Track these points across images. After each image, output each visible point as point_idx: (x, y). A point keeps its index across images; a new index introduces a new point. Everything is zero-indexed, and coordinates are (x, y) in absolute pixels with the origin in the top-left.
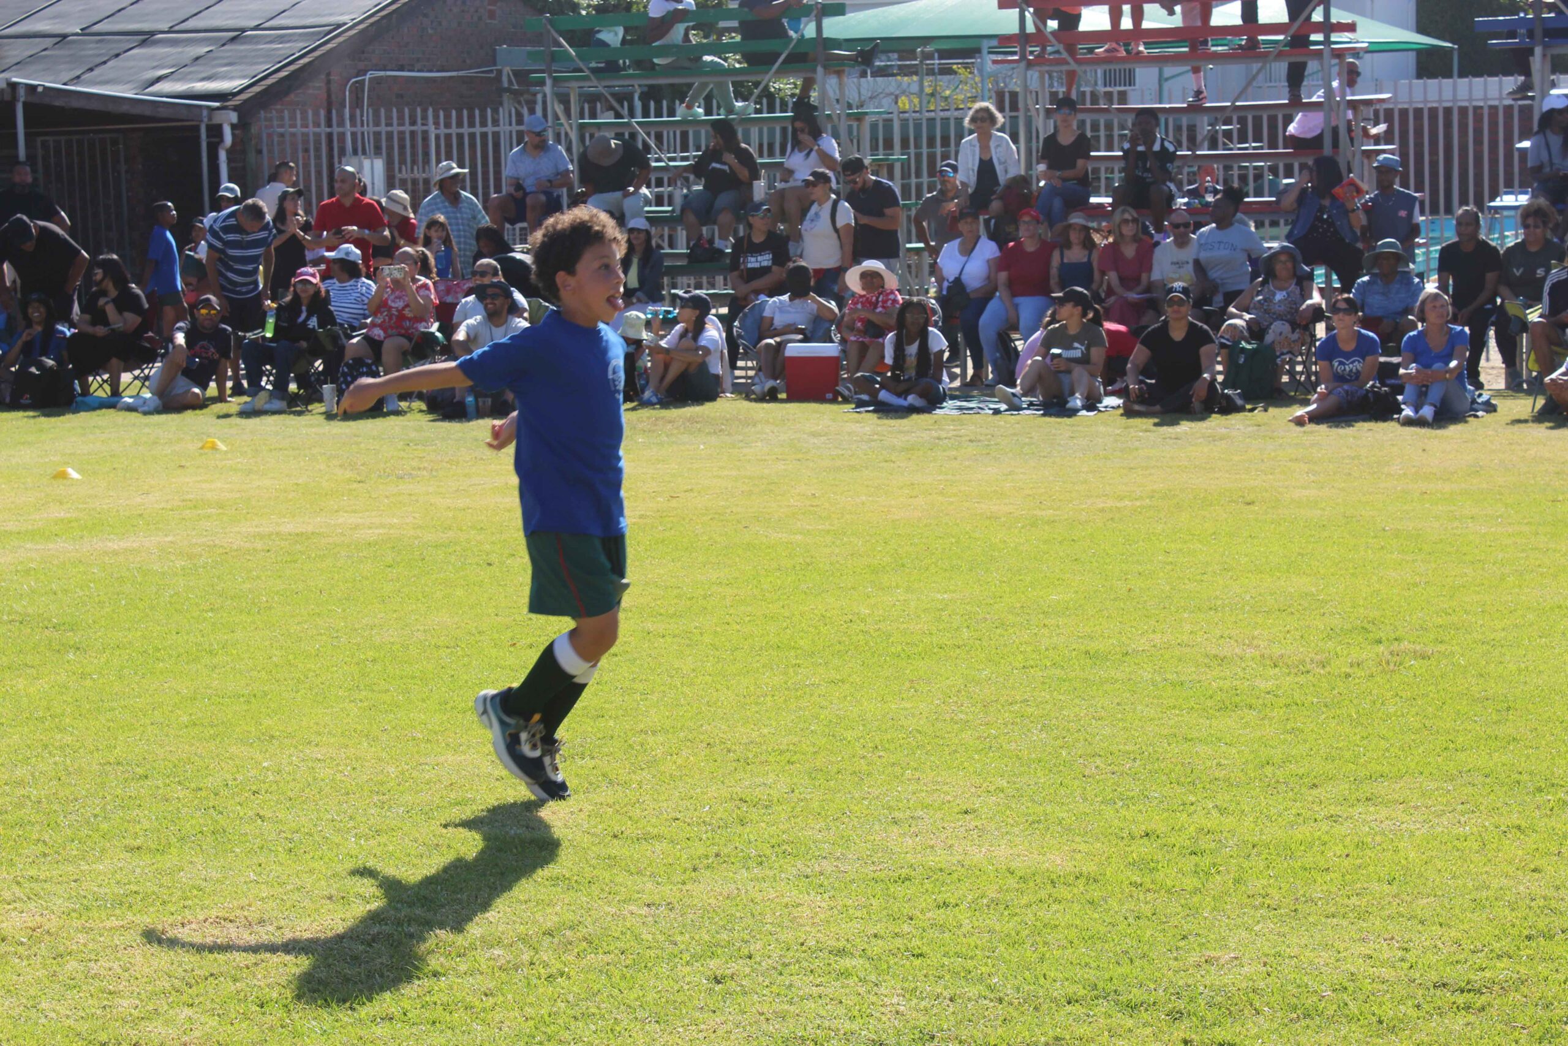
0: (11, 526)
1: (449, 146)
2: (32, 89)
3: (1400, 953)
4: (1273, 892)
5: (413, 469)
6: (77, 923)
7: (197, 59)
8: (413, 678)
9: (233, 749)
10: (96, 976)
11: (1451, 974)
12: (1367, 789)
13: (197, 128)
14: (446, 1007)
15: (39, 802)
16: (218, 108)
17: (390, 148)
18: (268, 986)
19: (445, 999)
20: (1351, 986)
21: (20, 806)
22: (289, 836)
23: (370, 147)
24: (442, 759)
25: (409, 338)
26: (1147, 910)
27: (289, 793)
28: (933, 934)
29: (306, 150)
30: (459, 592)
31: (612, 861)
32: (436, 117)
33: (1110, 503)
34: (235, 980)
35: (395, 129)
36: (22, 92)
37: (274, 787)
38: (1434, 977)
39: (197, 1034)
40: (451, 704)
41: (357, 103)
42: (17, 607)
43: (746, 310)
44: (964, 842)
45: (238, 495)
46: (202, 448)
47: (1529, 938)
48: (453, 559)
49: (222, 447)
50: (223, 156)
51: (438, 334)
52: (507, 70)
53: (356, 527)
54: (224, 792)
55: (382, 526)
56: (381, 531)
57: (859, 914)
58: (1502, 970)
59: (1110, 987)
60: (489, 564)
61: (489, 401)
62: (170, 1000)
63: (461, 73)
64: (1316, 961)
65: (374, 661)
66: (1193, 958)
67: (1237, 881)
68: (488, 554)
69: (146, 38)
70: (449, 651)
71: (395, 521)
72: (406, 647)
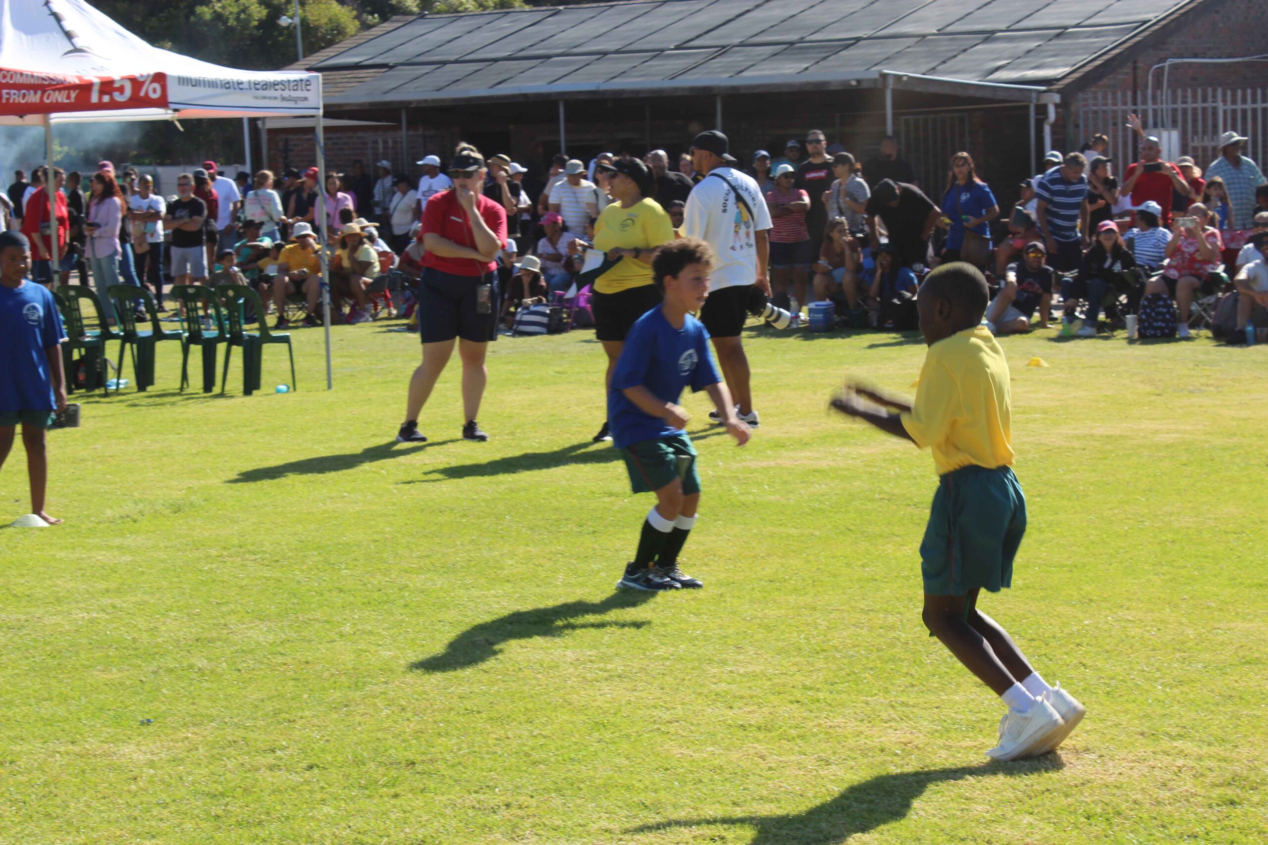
1: (1234, 120)
2: (899, 78)
5: (1202, 385)
6: (940, 742)
7: (1029, 51)
8: (1207, 557)
9: (1060, 609)
13: (1027, 108)
14: (1242, 830)
15: (907, 643)
16: (1044, 92)
17: (1185, 121)
18: (1093, 802)
19: (1241, 824)
21: (893, 646)
22: (1107, 682)
23: (1168, 121)
24: (1233, 625)
25: (1198, 277)
27: (1108, 648)
29: (1115, 124)
30: (1244, 488)
32: (1224, 95)
34: (1067, 796)
35: (1190, 106)
36: (891, 82)
37: (1093, 642)
39: (1038, 837)
40: (1239, 580)
41: (1158, 85)
42: (885, 488)
45: (1058, 404)
46: (1028, 365)
48: (1238, 460)
49: (1045, 364)
50: (1047, 130)
51: (1224, 275)
53: (1156, 432)
54: (1053, 643)
55: (1177, 431)
56: (1177, 436)
62: (1015, 808)
63: (1246, 59)
65: (1173, 542)
69: (989, 36)
70: (1236, 536)
71: (1189, 428)
72: (1200, 532)
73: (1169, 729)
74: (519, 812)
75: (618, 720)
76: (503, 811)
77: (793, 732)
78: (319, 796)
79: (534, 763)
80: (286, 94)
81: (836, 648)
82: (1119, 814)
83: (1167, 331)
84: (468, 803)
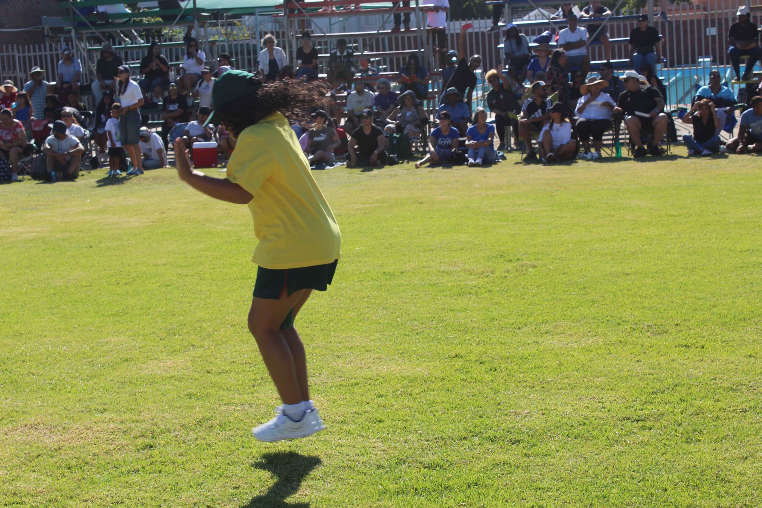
5: (37, 205)
8: (77, 301)
11: (628, 413)
12: (544, 328)
14: (162, 463)
18: (70, 458)
19: (161, 459)
20: (587, 422)
22: (50, 382)
24: (108, 340)
27: (42, 361)
30: (82, 261)
31: (213, 385)
32: (18, 49)
33: (360, 206)
37: (32, 359)
40: (101, 313)
43: (173, 129)
44: (374, 364)
48: (73, 245)
52: (46, 27)
53: (21, 233)
55: (34, 232)
56: (36, 234)
57: (342, 402)
60: (91, 247)
61: (61, 174)
62: (23, 469)
63: (26, 29)
64: (566, 411)
65: (55, 295)
68: (88, 242)
70: (88, 288)
71: (39, 229)
72: (67, 288)
73: (97, 407)
83: (6, 178)
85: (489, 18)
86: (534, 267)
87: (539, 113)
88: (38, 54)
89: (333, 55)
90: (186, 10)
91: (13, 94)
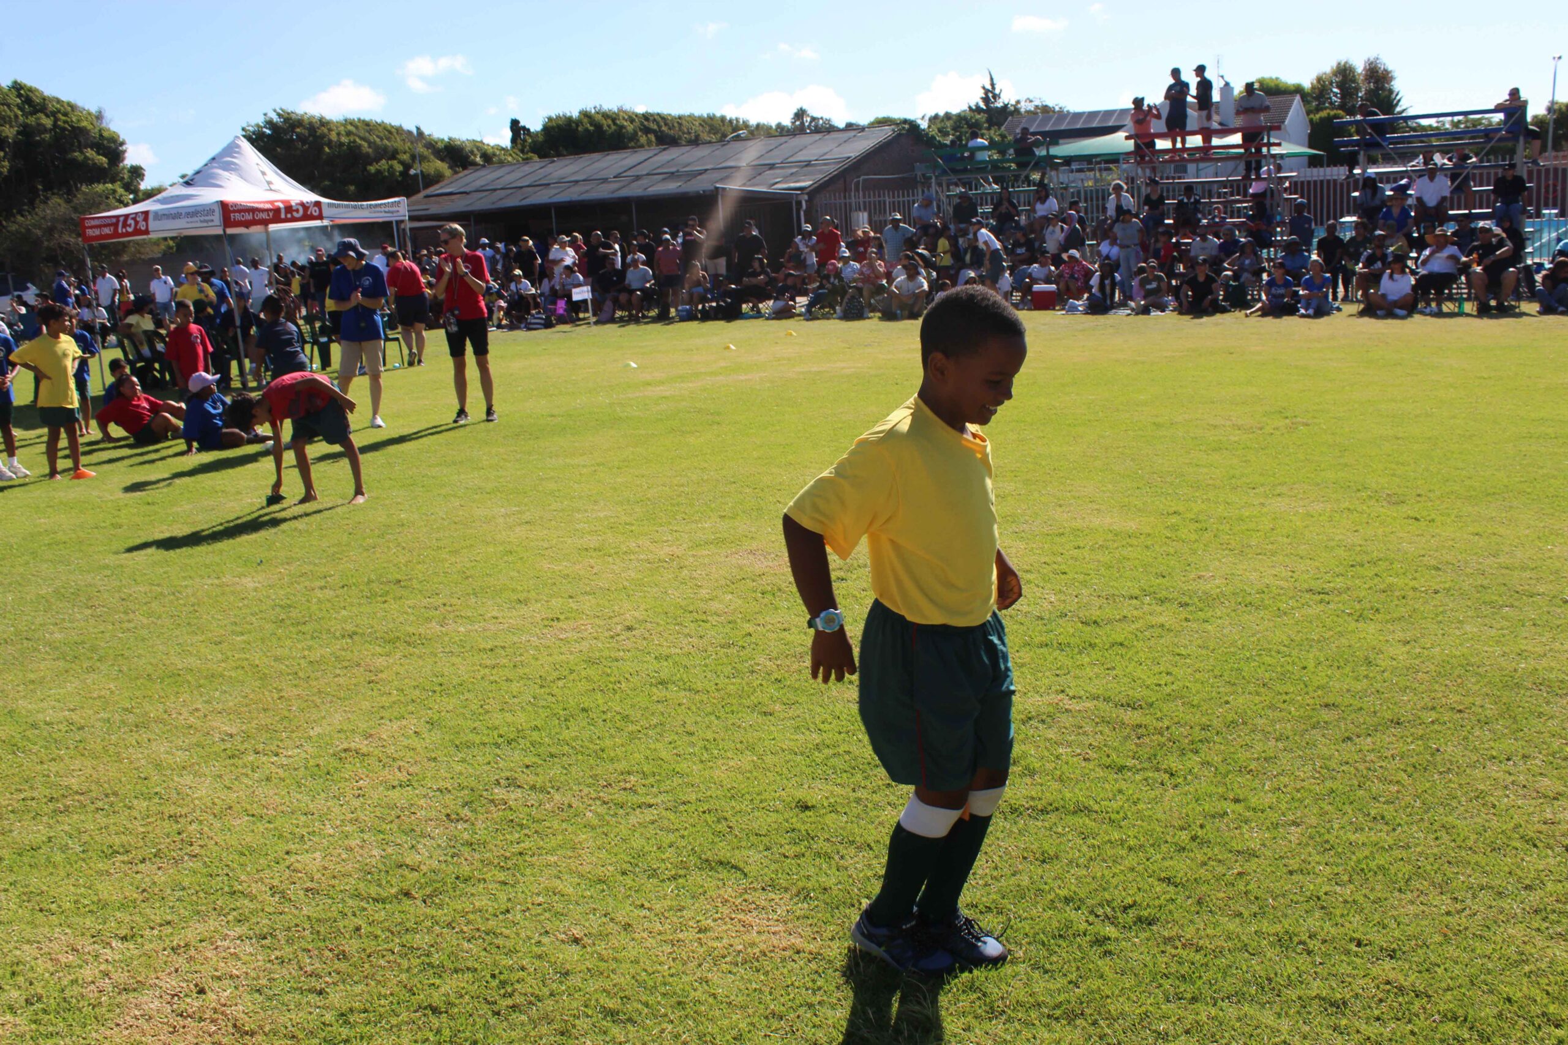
0: (703, 370)
3: (1290, 574)
4: (1232, 542)
5: (871, 342)
7: (792, 174)
10: (694, 578)
12: (1279, 490)
13: (791, 202)
16: (800, 194)
17: (870, 207)
21: (679, 496)
23: (861, 207)
25: (874, 284)
26: (1172, 551)
28: (1070, 562)
32: (889, 194)
34: (754, 581)
35: (873, 199)
36: (722, 191)
38: (1306, 586)
41: (857, 189)
43: (1017, 271)
45: (797, 355)
46: (786, 335)
47: (1352, 566)
50: (802, 213)
52: (919, 174)
53: (843, 368)
55: (854, 367)
58: (1339, 583)
59: (1152, 590)
62: (724, 590)
63: (900, 176)
66: (1192, 576)
67: (1215, 536)
69: (772, 166)
74: (450, 609)
75: (519, 549)
76: (442, 609)
77: (612, 551)
78: (342, 604)
79: (467, 578)
80: (387, 209)
81: (649, 499)
82: (780, 590)
83: (858, 314)
84: (423, 604)
85: (1342, 165)
86: (1307, 425)
87: (1379, 265)
88: (901, 199)
89: (1181, 202)
90: (1040, 157)
91: (869, 238)
